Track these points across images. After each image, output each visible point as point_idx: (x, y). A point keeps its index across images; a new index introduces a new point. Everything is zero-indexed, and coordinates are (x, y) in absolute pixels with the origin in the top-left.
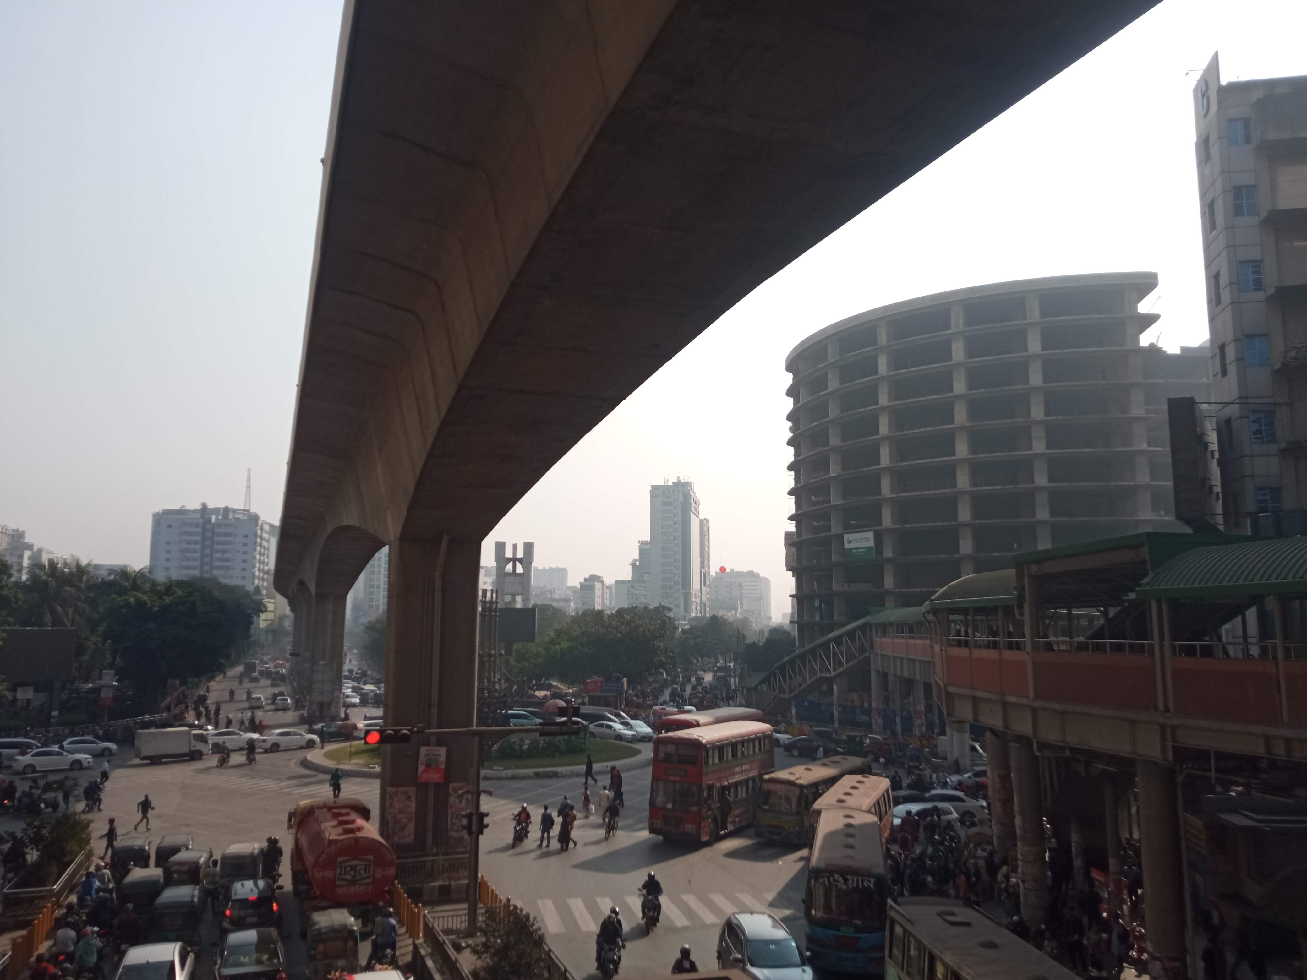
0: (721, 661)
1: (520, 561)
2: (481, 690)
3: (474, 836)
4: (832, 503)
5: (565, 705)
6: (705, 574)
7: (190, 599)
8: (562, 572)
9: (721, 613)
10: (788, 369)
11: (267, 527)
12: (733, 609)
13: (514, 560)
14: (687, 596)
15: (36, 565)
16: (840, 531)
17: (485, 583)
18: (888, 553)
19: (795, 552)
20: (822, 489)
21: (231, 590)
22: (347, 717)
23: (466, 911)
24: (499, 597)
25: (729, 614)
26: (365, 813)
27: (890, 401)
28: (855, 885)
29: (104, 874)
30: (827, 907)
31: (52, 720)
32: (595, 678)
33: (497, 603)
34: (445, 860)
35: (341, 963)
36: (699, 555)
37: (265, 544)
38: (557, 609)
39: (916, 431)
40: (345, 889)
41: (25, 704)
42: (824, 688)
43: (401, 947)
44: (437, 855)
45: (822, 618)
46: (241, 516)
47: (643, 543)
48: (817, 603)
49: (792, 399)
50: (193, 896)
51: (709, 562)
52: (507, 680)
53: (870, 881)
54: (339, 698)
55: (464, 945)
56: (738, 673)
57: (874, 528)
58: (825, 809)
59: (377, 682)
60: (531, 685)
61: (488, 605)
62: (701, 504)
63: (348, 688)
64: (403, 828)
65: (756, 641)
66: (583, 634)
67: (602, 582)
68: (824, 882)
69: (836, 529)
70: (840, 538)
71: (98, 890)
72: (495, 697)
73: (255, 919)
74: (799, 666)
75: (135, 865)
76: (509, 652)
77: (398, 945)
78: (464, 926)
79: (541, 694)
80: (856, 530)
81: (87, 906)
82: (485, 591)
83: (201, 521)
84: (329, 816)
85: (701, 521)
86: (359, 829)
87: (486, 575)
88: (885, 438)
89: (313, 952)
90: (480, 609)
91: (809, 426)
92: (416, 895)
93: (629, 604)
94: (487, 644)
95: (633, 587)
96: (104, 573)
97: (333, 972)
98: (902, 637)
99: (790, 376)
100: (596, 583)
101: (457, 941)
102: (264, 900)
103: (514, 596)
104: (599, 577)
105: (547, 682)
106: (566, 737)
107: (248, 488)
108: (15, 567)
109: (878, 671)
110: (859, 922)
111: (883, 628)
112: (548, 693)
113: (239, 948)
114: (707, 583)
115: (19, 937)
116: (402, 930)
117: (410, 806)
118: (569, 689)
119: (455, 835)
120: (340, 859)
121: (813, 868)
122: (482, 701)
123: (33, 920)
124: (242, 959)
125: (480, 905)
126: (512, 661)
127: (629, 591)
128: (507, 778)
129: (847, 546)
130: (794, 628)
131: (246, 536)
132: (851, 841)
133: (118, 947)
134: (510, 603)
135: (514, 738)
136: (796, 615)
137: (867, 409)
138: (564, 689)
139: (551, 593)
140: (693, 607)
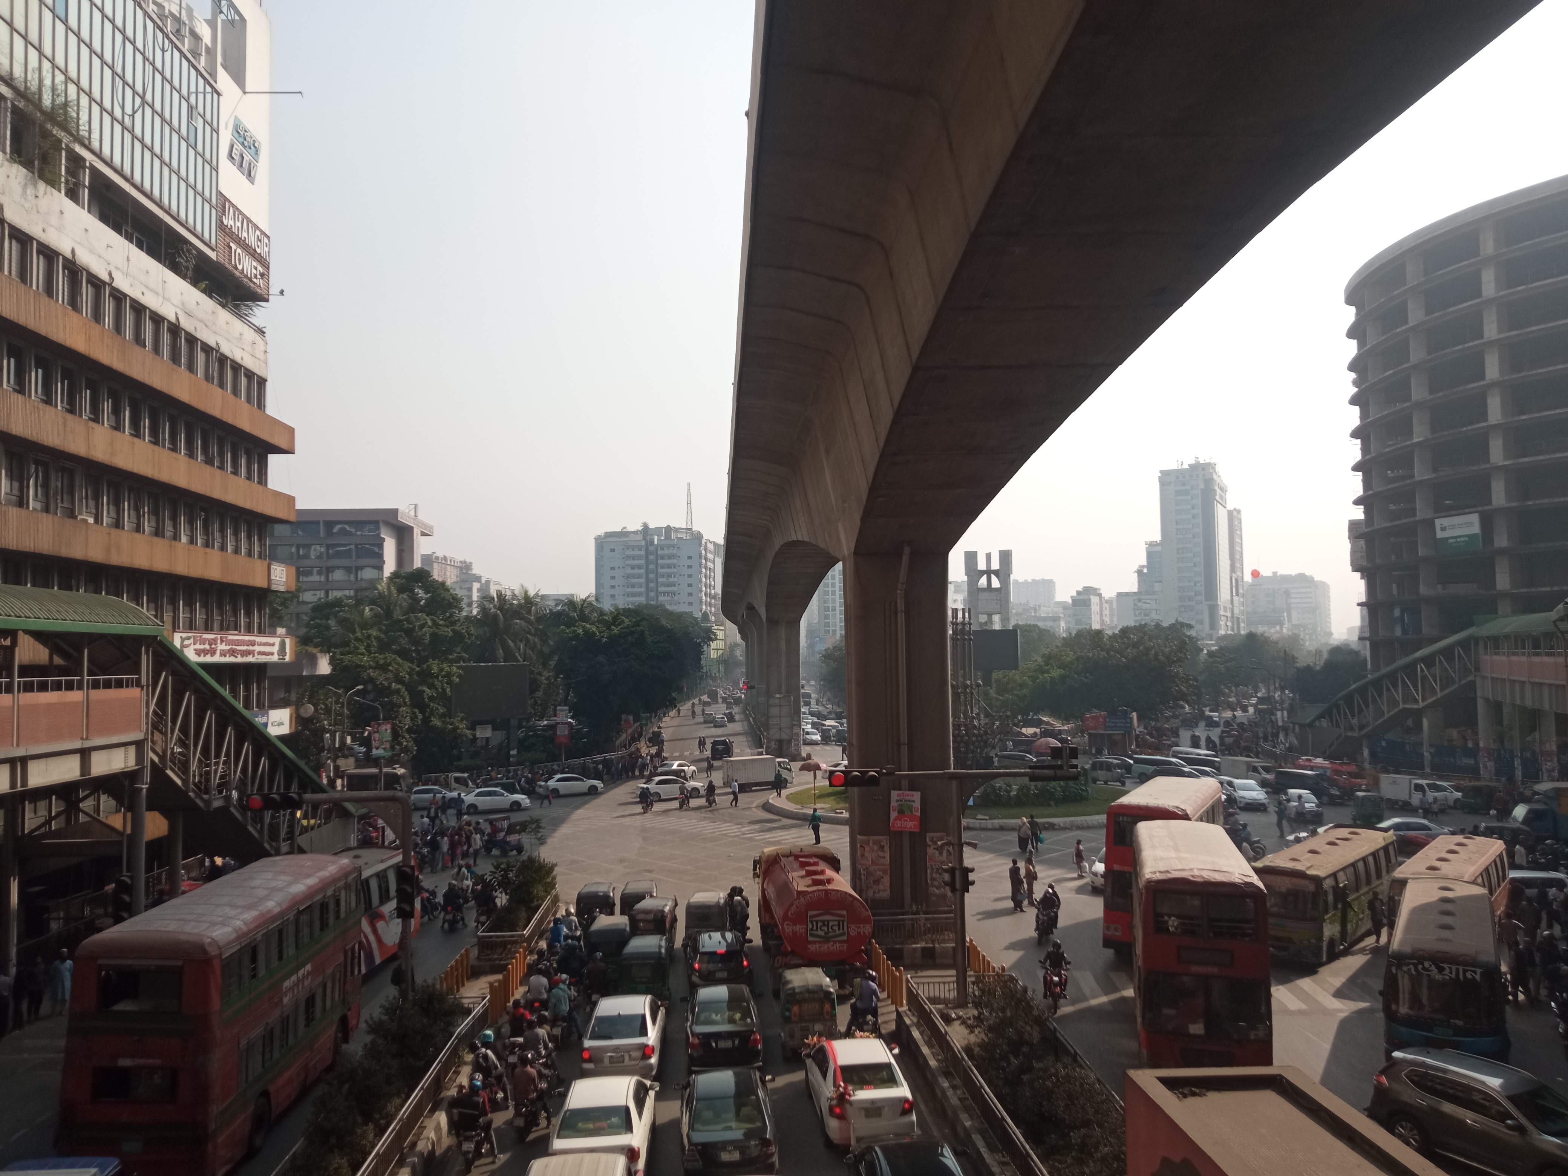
0: (1264, 691)
1: (996, 573)
2: (957, 727)
3: (958, 893)
4: (1418, 478)
5: (1060, 745)
6: (1237, 580)
7: (639, 629)
8: (1048, 585)
9: (1260, 629)
10: (1349, 301)
11: (711, 547)
12: (1277, 624)
13: (989, 572)
14: (1213, 609)
15: (486, 598)
16: (1429, 515)
17: (955, 601)
18: (1502, 541)
19: (1364, 547)
20: (1403, 460)
21: (679, 616)
22: (809, 757)
23: (955, 979)
24: (972, 617)
25: (1273, 631)
26: (835, 863)
27: (1500, 331)
28: (1453, 976)
29: (572, 921)
30: (1415, 1000)
31: (511, 759)
32: (1095, 712)
33: (970, 624)
34: (927, 919)
35: (818, 1027)
36: (1228, 557)
37: (710, 565)
38: (1044, 630)
39: (1540, 371)
40: (818, 946)
41: (484, 743)
42: (1410, 722)
43: (883, 1014)
44: (917, 913)
45: (1405, 631)
46: (684, 536)
47: (1151, 544)
48: (1397, 612)
49: (1355, 341)
50: (660, 947)
51: (1242, 565)
52: (987, 715)
53: (1475, 972)
54: (798, 735)
55: (953, 1016)
56: (1286, 705)
57: (1480, 509)
58: (1413, 879)
59: (838, 717)
60: (1016, 721)
61: (960, 627)
62: (1229, 489)
63: (808, 723)
64: (877, 882)
65: (1312, 664)
66: (1078, 659)
67: (1100, 595)
68: (1409, 970)
69: (1422, 511)
70: (1431, 524)
71: (566, 937)
72: (974, 735)
73: (724, 975)
74: (1372, 693)
75: (601, 913)
76: (987, 682)
77: (880, 1011)
78: (953, 995)
79: (1029, 731)
80: (1453, 513)
81: (557, 953)
82: (955, 611)
83: (643, 543)
84: (796, 865)
85: (1230, 513)
86: (829, 881)
87: (956, 592)
88: (1493, 384)
89: (787, 1014)
90: (950, 632)
91: (1381, 377)
92: (896, 957)
93: (1135, 621)
94: (961, 672)
95: (1140, 600)
96: (552, 603)
97: (810, 1037)
98: (1523, 654)
99: (1352, 310)
100: (1092, 597)
101: (945, 1011)
102: (732, 955)
103: (990, 615)
104: (1096, 589)
105: (1035, 717)
106: (1062, 783)
107: (689, 503)
108: (465, 600)
109: (1487, 700)
110: (1460, 1023)
111: (1495, 643)
112: (1038, 730)
113: (711, 1005)
114: (1241, 591)
115: (496, 981)
116: (883, 995)
117: (884, 858)
118: (1063, 725)
119: (937, 891)
120: (810, 913)
121: (1393, 952)
122: (959, 739)
123: (508, 964)
124: (714, 1016)
125: (970, 973)
126: (992, 692)
127: (1135, 605)
128: (994, 829)
129: (1440, 534)
130: (1365, 647)
131: (690, 558)
132: (1448, 920)
133: (590, 997)
134: (986, 623)
135: (999, 783)
136: (1367, 629)
137: (1466, 345)
138: (1058, 725)
139: (1035, 611)
140: (1222, 623)
